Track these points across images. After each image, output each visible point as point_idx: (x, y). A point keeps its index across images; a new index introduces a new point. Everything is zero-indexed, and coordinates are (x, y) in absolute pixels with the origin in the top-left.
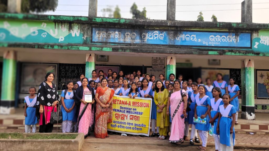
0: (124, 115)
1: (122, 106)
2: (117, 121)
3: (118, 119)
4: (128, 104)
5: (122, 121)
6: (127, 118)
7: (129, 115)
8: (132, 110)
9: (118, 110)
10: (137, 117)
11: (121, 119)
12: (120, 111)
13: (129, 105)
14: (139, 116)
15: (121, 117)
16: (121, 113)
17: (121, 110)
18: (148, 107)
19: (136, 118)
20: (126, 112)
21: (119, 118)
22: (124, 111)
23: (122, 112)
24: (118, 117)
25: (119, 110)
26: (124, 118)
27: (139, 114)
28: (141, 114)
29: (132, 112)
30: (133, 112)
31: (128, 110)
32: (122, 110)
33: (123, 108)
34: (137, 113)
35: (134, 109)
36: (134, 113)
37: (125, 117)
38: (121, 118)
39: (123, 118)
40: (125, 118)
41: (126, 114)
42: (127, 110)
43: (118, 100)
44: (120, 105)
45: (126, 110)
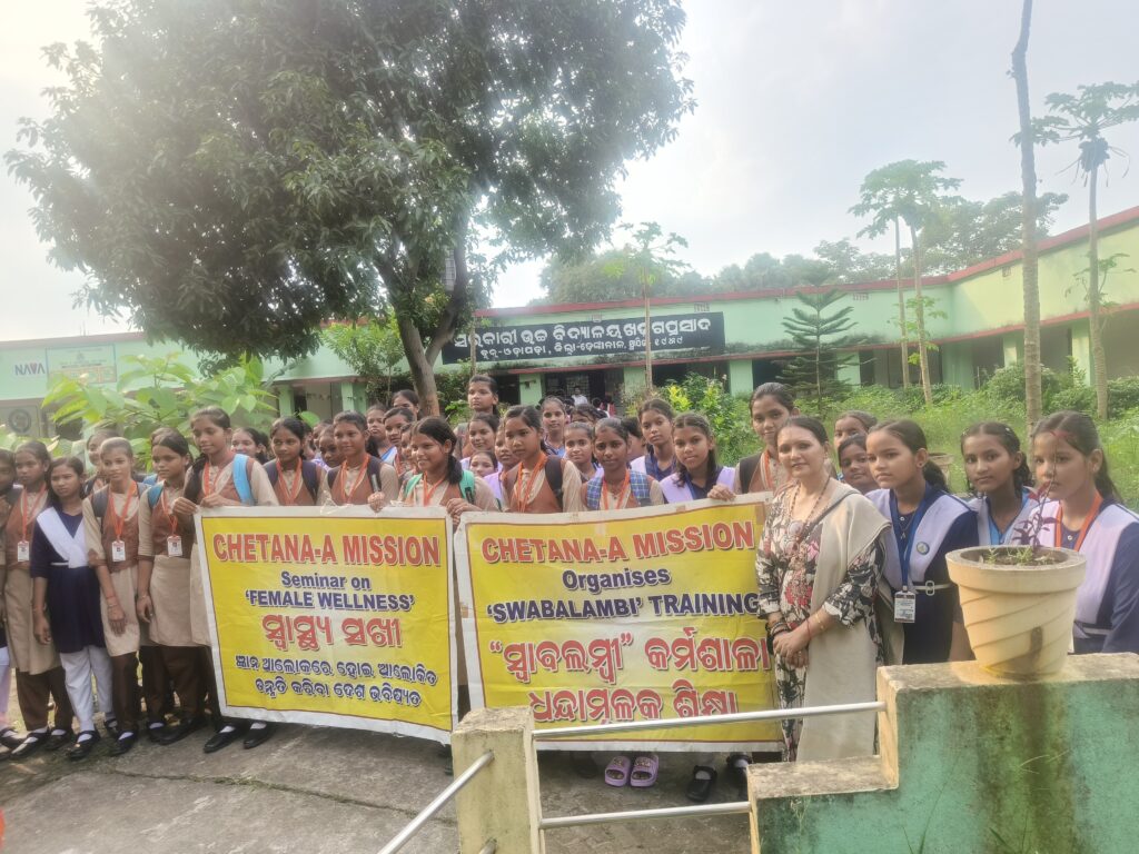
0: (308, 620)
1: (286, 567)
2: (283, 656)
3: (284, 646)
4: (318, 552)
5: (310, 656)
6: (329, 639)
7: (337, 616)
8: (349, 590)
9: (275, 598)
10: (385, 624)
11: (300, 644)
12: (287, 601)
13: (324, 559)
14: (396, 622)
15: (296, 634)
16: (292, 613)
17: (292, 590)
18: (436, 561)
19: (377, 630)
20: (316, 601)
21: (291, 639)
22: (306, 599)
23: (297, 603)
24: (282, 637)
25: (278, 593)
26: (314, 640)
27: (395, 607)
28: (407, 608)
29: (351, 602)
30: (355, 596)
31: (327, 591)
32: (296, 593)
33: (295, 581)
34: (379, 602)
35: (357, 583)
36: (361, 602)
37: (317, 629)
38: (297, 641)
39: (308, 641)
40: (321, 636)
41: (318, 612)
42: (322, 591)
43: (262, 538)
44: (281, 567)
45: (315, 592)
